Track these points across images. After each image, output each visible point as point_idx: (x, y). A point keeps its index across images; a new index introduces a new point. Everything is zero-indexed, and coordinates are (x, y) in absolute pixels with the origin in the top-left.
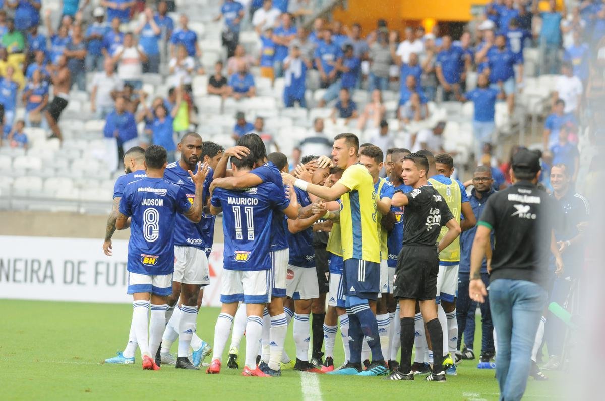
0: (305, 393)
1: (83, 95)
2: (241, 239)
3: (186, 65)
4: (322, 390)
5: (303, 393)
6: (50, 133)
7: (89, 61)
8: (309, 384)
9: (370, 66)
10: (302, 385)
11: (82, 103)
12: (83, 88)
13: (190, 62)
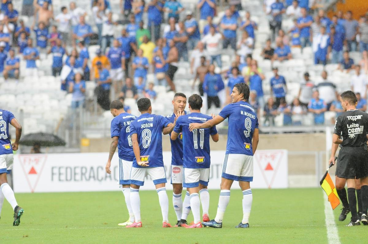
0: (329, 238)
1: (187, 64)
2: (197, 148)
3: (248, 42)
4: (340, 236)
5: (328, 238)
6: (169, 88)
7: (189, 44)
8: (332, 232)
9: (360, 37)
10: (327, 233)
11: (186, 69)
12: (186, 60)
13: (250, 40)
